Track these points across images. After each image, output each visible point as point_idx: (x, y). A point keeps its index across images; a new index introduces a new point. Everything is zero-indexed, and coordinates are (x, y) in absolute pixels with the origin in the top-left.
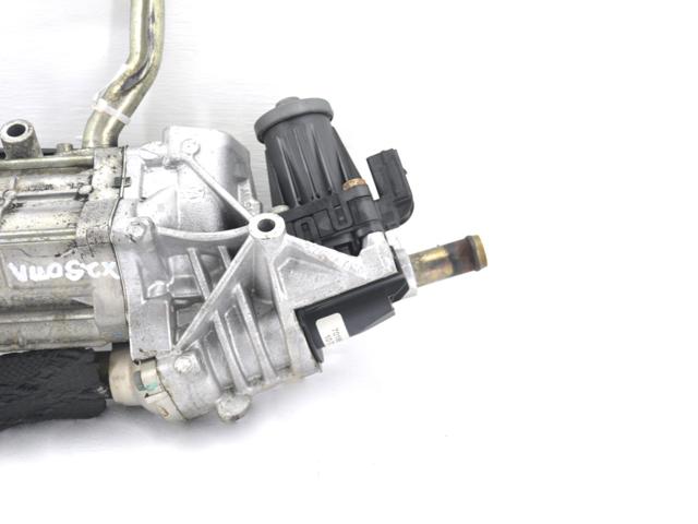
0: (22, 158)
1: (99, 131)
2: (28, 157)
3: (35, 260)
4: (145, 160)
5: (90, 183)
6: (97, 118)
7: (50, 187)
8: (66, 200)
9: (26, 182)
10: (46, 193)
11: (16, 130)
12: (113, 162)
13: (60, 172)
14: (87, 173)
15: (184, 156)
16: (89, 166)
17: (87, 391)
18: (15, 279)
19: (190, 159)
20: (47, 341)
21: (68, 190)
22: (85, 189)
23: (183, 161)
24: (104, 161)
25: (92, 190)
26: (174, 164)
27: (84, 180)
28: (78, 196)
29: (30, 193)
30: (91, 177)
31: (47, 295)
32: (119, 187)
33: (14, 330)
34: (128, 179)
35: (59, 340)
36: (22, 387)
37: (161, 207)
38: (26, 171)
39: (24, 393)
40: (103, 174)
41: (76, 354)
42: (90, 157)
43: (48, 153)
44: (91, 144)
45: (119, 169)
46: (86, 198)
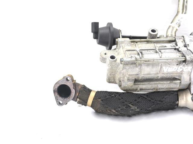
0: (154, 38)
1: (172, 32)
2: (156, 38)
3: (171, 66)
4: (190, 40)
5: (177, 45)
7: (166, 46)
8: (172, 50)
9: (158, 45)
10: (165, 48)
12: (182, 40)
13: (164, 43)
14: (174, 43)
16: (175, 41)
17: (173, 103)
18: (163, 71)
20: (164, 89)
21: (171, 47)
22: (177, 47)
24: (179, 39)
25: (179, 48)
27: (174, 45)
28: (175, 49)
29: (162, 48)
31: (169, 76)
32: (186, 47)
33: (156, 86)
34: (188, 45)
35: (167, 89)
36: (160, 101)
38: (154, 42)
39: (160, 103)
40: (180, 44)
41: (173, 92)
42: (174, 39)
44: (170, 36)
45: (184, 42)
46: (178, 50)
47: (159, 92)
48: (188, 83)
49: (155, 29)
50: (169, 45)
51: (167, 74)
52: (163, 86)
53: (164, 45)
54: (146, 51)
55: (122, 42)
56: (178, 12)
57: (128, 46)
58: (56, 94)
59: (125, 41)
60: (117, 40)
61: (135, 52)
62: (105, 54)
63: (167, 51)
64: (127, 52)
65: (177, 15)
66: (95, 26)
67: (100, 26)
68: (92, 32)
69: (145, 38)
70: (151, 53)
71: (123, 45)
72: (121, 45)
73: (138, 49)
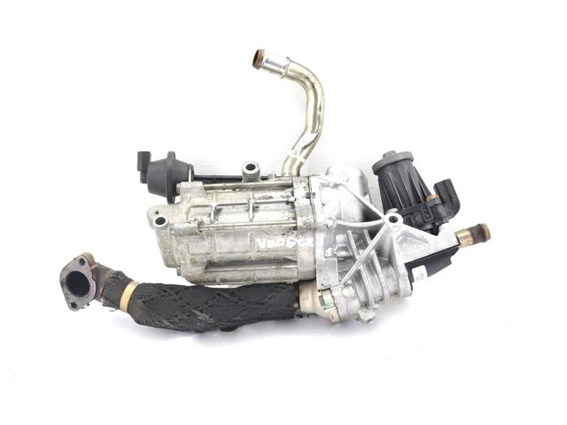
0: (253, 181)
1: (291, 167)
2: (256, 181)
3: (270, 237)
4: (321, 184)
5: (293, 195)
6: (290, 160)
7: (270, 197)
8: (281, 205)
9: (258, 195)
10: (269, 201)
11: (251, 167)
12: (304, 184)
14: (290, 190)
15: (342, 182)
16: (291, 186)
17: (288, 306)
18: (259, 247)
19: (344, 183)
20: (268, 279)
21: (281, 199)
22: (291, 199)
23: (341, 184)
24: (299, 184)
25: (295, 200)
26: (336, 186)
27: (289, 194)
28: (288, 203)
29: (263, 201)
30: (293, 193)
31: (273, 255)
32: (310, 198)
33: (252, 273)
34: (314, 194)
35: (274, 279)
36: (257, 303)
37: (334, 209)
38: (255, 189)
39: (259, 306)
40: (300, 191)
41: (284, 286)
42: (291, 182)
43: (264, 179)
44: (287, 175)
45: (308, 188)
46: (292, 203)
47: (260, 285)
48: (312, 268)
49: (254, 164)
50: (277, 195)
51: (267, 252)
52: (267, 274)
53: (268, 194)
54: (230, 207)
55: (188, 190)
56: (306, 128)
57: (200, 197)
58: (66, 289)
59: (192, 188)
60: (178, 186)
61: (208, 209)
62: (157, 213)
63: (272, 206)
64: (193, 210)
65: (303, 134)
66: (144, 158)
67: (153, 159)
68: (138, 170)
69: (238, 179)
70: (237, 212)
71: (188, 195)
72: (184, 196)
73: (214, 204)
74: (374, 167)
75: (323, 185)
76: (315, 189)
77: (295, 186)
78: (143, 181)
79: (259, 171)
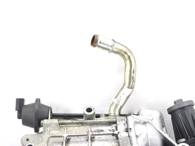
0: (90, 119)
1: (115, 110)
2: (92, 119)
4: (135, 122)
5: (117, 129)
6: (114, 105)
7: (102, 131)
8: (109, 136)
9: (94, 129)
10: (101, 133)
11: (89, 110)
12: (124, 122)
13: (103, 125)
14: (114, 125)
15: (148, 121)
16: (115, 123)
19: (150, 121)
21: (109, 132)
22: (116, 132)
23: (148, 122)
24: (121, 122)
25: (119, 133)
26: (145, 123)
27: (114, 128)
28: (113, 135)
29: (97, 133)
30: (116, 127)
32: (128, 132)
34: (131, 129)
37: (144, 140)
38: (92, 124)
40: (121, 127)
42: (115, 120)
44: (112, 115)
45: (126, 125)
46: (116, 135)
49: (91, 108)
50: (107, 129)
53: (101, 128)
54: (76, 137)
55: (48, 125)
56: (124, 84)
57: (56, 130)
59: (51, 123)
60: (42, 122)
61: (61, 139)
62: (28, 140)
63: (103, 137)
64: (51, 139)
65: (122, 88)
66: (20, 103)
67: (26, 103)
68: (16, 110)
71: (49, 129)
72: (46, 129)
73: (65, 135)
74: (168, 110)
75: (136, 123)
76: (131, 125)
77: (118, 123)
78: (19, 117)
79: (94, 113)
